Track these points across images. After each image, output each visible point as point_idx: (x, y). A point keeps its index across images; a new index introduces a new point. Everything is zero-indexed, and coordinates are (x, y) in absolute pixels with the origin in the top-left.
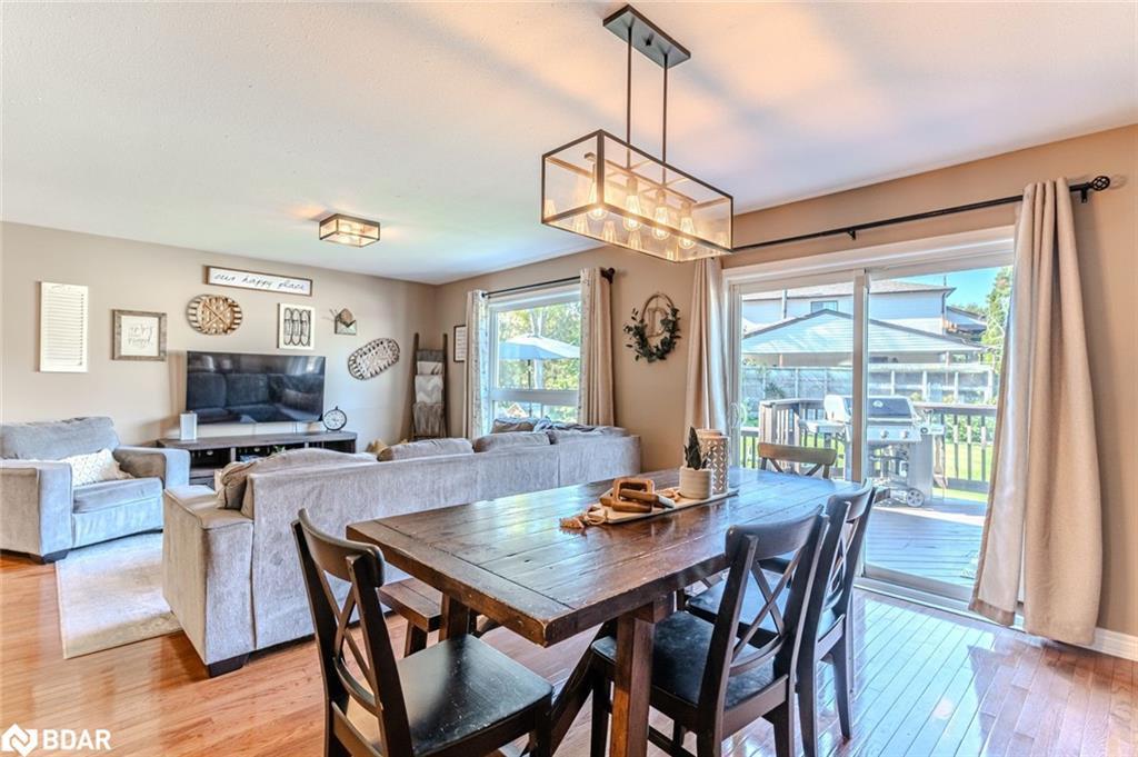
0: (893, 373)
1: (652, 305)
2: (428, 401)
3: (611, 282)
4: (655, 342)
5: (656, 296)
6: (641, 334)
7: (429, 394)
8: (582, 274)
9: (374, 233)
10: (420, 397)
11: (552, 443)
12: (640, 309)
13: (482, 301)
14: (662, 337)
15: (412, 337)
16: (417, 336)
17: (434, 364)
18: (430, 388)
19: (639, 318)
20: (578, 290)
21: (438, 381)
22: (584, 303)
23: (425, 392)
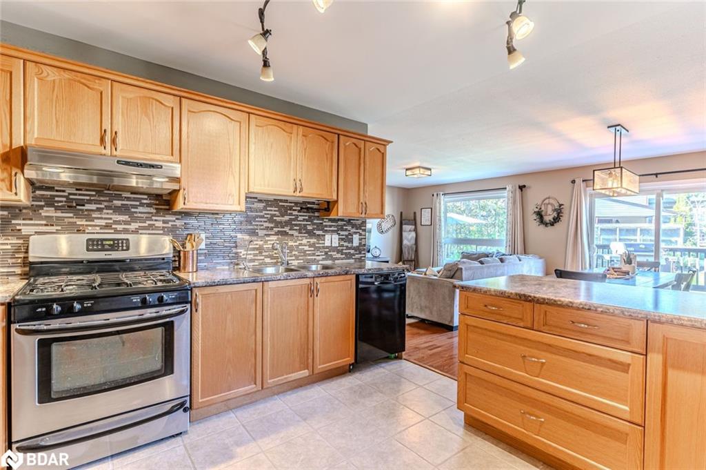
0: (618, 229)
1: (547, 201)
2: (408, 244)
3: (522, 191)
4: (548, 218)
5: (549, 198)
6: (540, 215)
7: (409, 241)
8: (507, 187)
9: (428, 172)
10: (405, 242)
11: (520, 260)
12: (539, 203)
13: (442, 197)
14: (552, 216)
15: (400, 214)
16: (401, 213)
17: (411, 226)
18: (410, 238)
19: (539, 207)
20: (505, 193)
21: (413, 234)
22: (508, 199)
23: (407, 239)
